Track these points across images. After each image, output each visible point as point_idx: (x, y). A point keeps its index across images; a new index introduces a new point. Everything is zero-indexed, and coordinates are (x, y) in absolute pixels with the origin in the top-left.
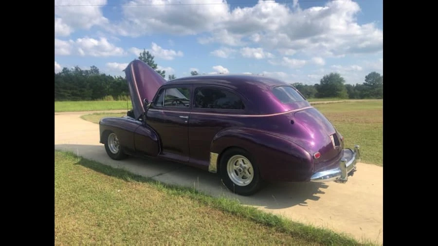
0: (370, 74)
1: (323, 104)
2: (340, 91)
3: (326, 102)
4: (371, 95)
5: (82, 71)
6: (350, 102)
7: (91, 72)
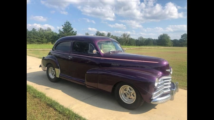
0: (183, 35)
1: (146, 48)
2: (168, 42)
3: (147, 48)
4: (184, 45)
5: (43, 30)
6: (160, 48)
7: (48, 30)
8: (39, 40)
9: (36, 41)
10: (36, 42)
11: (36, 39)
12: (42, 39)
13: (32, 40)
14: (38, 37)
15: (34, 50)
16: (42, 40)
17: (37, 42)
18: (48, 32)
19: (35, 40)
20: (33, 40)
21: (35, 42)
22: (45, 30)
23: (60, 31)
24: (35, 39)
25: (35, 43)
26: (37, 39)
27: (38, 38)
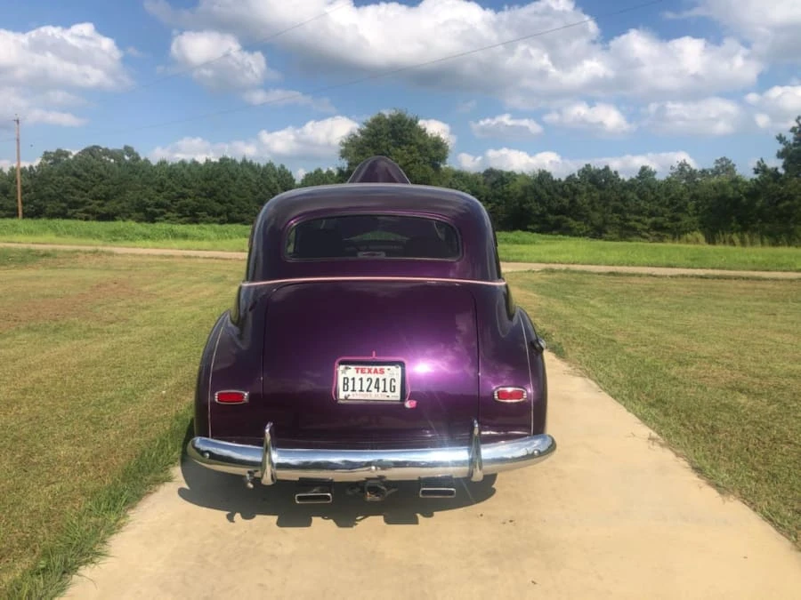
7: (716, 172)
8: (660, 220)
9: (647, 227)
10: (648, 231)
11: (651, 214)
12: (680, 215)
13: (632, 223)
14: (661, 205)
15: (566, 271)
16: (674, 219)
17: (655, 233)
18: (714, 180)
19: (645, 224)
20: (637, 221)
21: (644, 234)
22: (704, 171)
23: (762, 169)
24: (641, 218)
25: (645, 237)
26: (654, 219)
27: (660, 210)
